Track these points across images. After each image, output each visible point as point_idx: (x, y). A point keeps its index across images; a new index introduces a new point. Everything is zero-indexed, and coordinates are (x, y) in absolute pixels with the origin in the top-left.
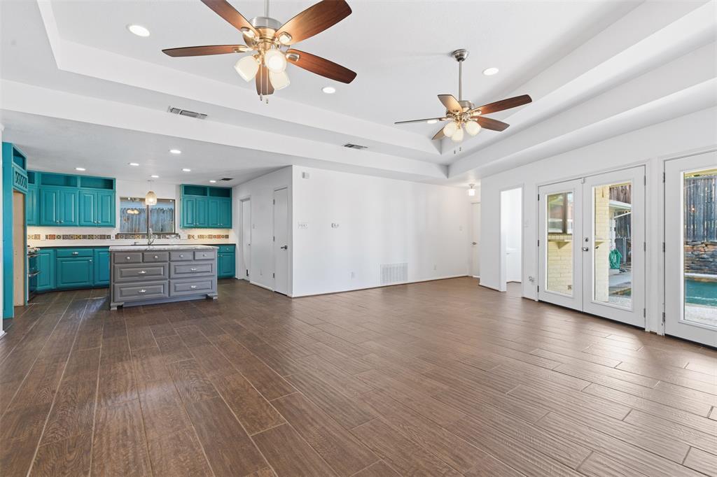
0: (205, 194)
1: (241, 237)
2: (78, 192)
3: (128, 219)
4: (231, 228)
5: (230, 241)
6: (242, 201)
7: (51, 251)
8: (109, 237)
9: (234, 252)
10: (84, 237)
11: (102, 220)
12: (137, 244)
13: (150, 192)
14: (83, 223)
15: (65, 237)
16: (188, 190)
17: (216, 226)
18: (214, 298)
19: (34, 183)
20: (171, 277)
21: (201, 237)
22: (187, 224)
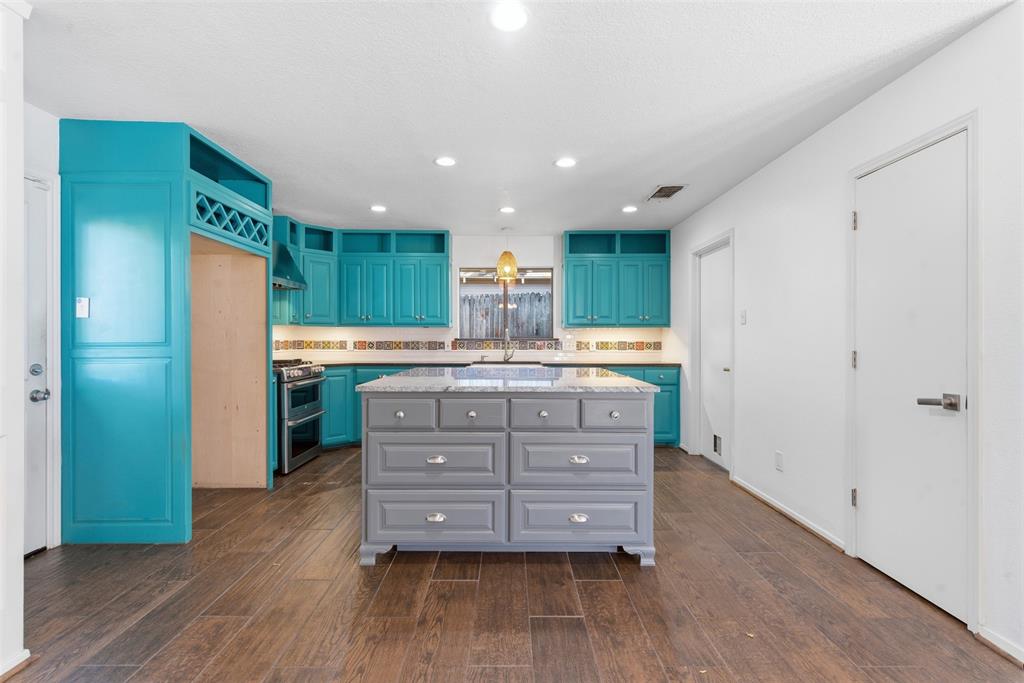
0: (611, 250)
1: (696, 347)
2: (391, 262)
3: (487, 314)
4: (667, 324)
5: (667, 356)
6: (699, 255)
7: (348, 371)
8: (441, 345)
9: (677, 384)
10: (407, 345)
11: (427, 312)
12: (485, 360)
13: (505, 253)
14: (399, 320)
15: (380, 345)
16: (579, 242)
17: (636, 321)
18: (644, 562)
19: (331, 250)
20: (515, 479)
21: (602, 346)
22: (575, 317)
